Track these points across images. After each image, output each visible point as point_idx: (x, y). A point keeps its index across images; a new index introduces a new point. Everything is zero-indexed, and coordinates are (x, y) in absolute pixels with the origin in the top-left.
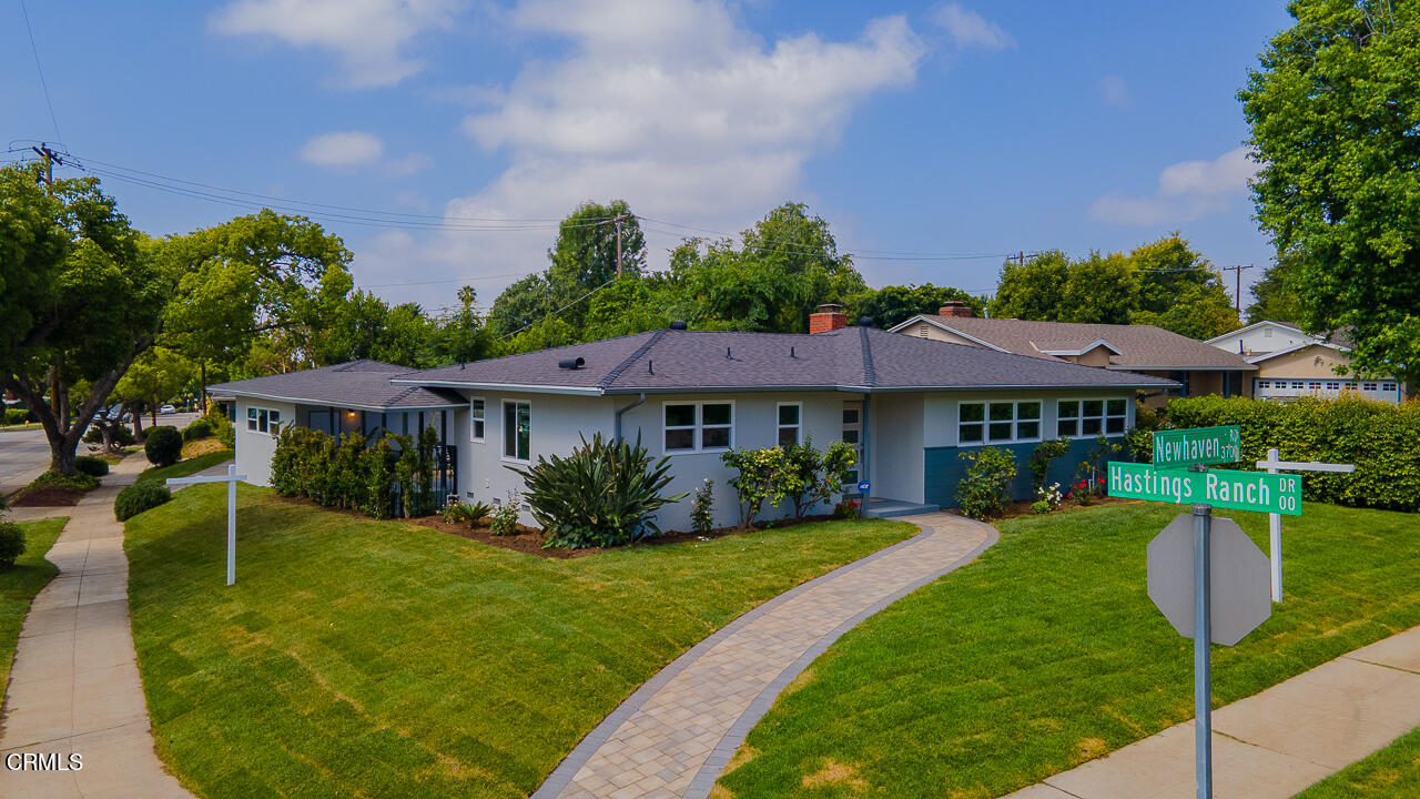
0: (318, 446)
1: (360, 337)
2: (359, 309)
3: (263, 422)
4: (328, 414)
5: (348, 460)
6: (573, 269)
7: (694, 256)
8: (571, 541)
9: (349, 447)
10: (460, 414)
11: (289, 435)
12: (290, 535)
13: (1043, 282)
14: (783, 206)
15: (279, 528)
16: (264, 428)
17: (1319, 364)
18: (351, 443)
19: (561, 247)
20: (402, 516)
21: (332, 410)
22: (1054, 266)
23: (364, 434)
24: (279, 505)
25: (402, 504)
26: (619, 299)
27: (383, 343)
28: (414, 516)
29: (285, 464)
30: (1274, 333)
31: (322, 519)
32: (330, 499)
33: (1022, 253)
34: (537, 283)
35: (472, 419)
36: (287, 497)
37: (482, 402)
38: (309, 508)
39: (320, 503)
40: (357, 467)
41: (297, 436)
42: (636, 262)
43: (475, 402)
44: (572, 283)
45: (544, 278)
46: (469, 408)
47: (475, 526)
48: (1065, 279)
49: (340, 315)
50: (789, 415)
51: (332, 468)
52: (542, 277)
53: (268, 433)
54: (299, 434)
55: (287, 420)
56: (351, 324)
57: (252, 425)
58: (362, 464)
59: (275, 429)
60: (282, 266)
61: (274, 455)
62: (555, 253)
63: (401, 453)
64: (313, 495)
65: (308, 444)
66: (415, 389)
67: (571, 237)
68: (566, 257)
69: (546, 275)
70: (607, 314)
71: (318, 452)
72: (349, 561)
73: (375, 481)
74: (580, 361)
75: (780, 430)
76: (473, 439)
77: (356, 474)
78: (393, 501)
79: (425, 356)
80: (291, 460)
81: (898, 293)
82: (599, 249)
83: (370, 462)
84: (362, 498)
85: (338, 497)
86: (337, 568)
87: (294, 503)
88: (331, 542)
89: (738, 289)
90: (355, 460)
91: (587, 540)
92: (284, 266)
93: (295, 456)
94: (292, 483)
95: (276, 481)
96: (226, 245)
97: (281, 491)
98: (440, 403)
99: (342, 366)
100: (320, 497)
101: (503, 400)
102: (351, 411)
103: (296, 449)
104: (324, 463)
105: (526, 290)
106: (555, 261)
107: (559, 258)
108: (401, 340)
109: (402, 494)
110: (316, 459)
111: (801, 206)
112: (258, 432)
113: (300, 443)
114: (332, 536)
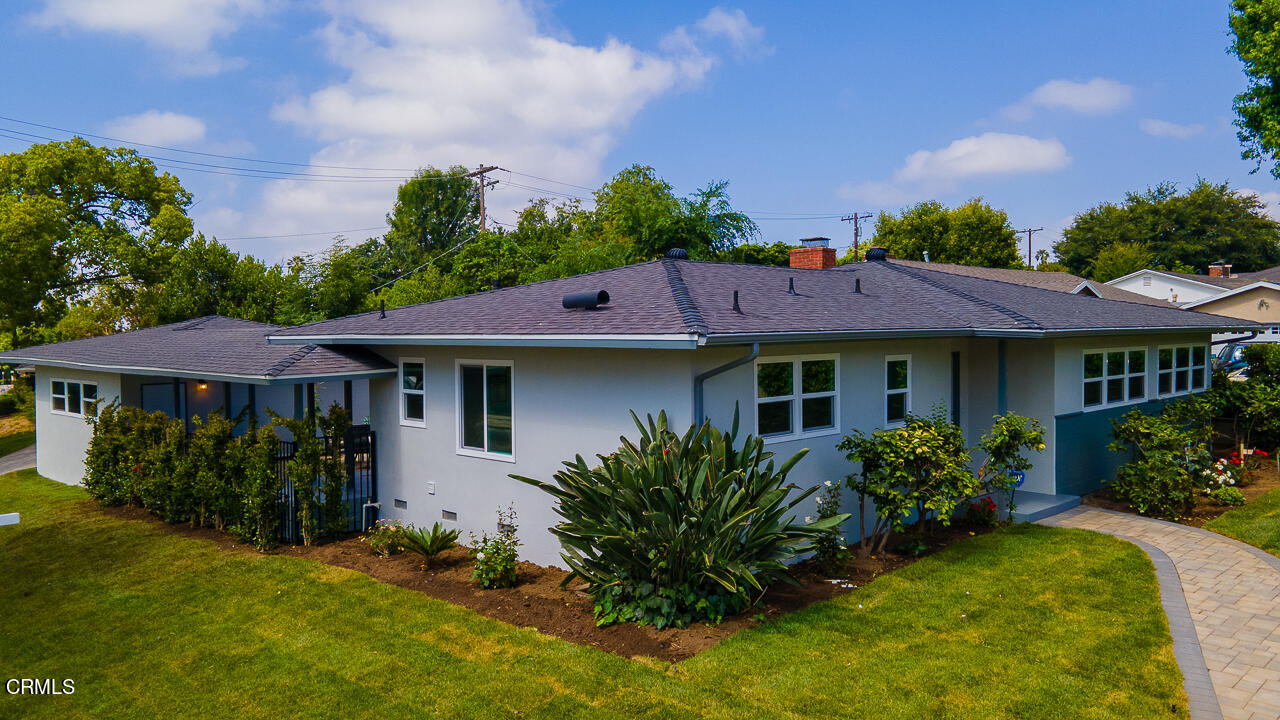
0: (157, 435)
1: (204, 291)
2: (201, 259)
3: (73, 396)
4: (171, 387)
5: (207, 457)
6: (413, 233)
7: (542, 217)
8: (653, 612)
9: (209, 438)
10: (380, 386)
11: (112, 417)
12: (117, 587)
13: (924, 232)
14: (630, 168)
15: (96, 570)
16: (75, 408)
17: (1265, 307)
18: (212, 431)
19: (399, 212)
20: (299, 542)
21: (177, 382)
22: (935, 217)
23: (228, 416)
24: (98, 521)
25: (298, 524)
26: (486, 255)
27: (233, 298)
28: (321, 540)
29: (104, 458)
30: (1153, 282)
31: (170, 550)
32: (179, 513)
33: (856, 214)
34: (376, 247)
35: (401, 392)
36: (109, 505)
37: (421, 366)
38: (145, 526)
39: (162, 518)
40: (222, 467)
41: (122, 420)
42: (477, 226)
43: (406, 365)
44: (412, 248)
45: (383, 242)
46: (395, 375)
47: (435, 565)
48: (946, 229)
49: (175, 266)
50: (896, 376)
51: (180, 467)
52: (382, 241)
53: (82, 415)
54: (127, 418)
55: (108, 398)
56: (191, 275)
57: (59, 404)
58: (229, 463)
59: (91, 409)
60: (101, 211)
61: (90, 447)
62: (394, 218)
63: (295, 446)
64: (151, 506)
65: (142, 432)
66: (311, 349)
67: (411, 202)
68: (406, 221)
69: (385, 239)
70: (473, 270)
71: (157, 443)
72: (232, 665)
73: (255, 490)
74: (603, 297)
75: (889, 396)
76: (404, 421)
77: (220, 477)
78: (282, 516)
79: (286, 313)
80: (115, 453)
81: (755, 251)
82: (439, 213)
83: (243, 459)
84: (232, 512)
85: (192, 510)
86: (211, 685)
87: (121, 516)
88: (190, 609)
89: (674, 227)
90: (218, 456)
91: (682, 609)
92: (103, 209)
93: (122, 448)
94: (118, 486)
95: (93, 483)
96: (22, 175)
97: (101, 497)
98: (351, 368)
99: (184, 324)
100: (162, 509)
101: (459, 362)
102: (202, 382)
103: (123, 439)
104: (167, 460)
105: (366, 254)
106: (394, 225)
107: (398, 223)
108: (257, 294)
109: (297, 509)
110: (155, 453)
111: (649, 169)
112: (67, 412)
113: (130, 430)
114: (189, 592)
